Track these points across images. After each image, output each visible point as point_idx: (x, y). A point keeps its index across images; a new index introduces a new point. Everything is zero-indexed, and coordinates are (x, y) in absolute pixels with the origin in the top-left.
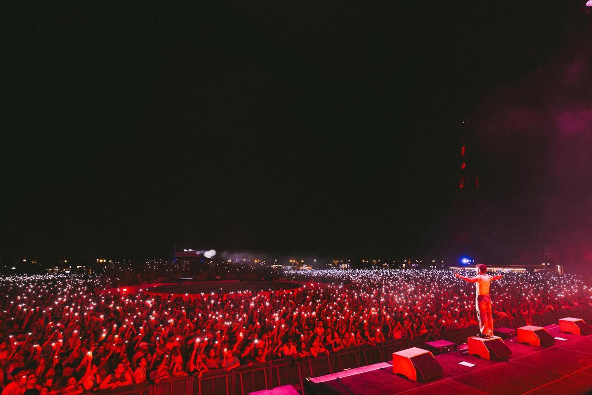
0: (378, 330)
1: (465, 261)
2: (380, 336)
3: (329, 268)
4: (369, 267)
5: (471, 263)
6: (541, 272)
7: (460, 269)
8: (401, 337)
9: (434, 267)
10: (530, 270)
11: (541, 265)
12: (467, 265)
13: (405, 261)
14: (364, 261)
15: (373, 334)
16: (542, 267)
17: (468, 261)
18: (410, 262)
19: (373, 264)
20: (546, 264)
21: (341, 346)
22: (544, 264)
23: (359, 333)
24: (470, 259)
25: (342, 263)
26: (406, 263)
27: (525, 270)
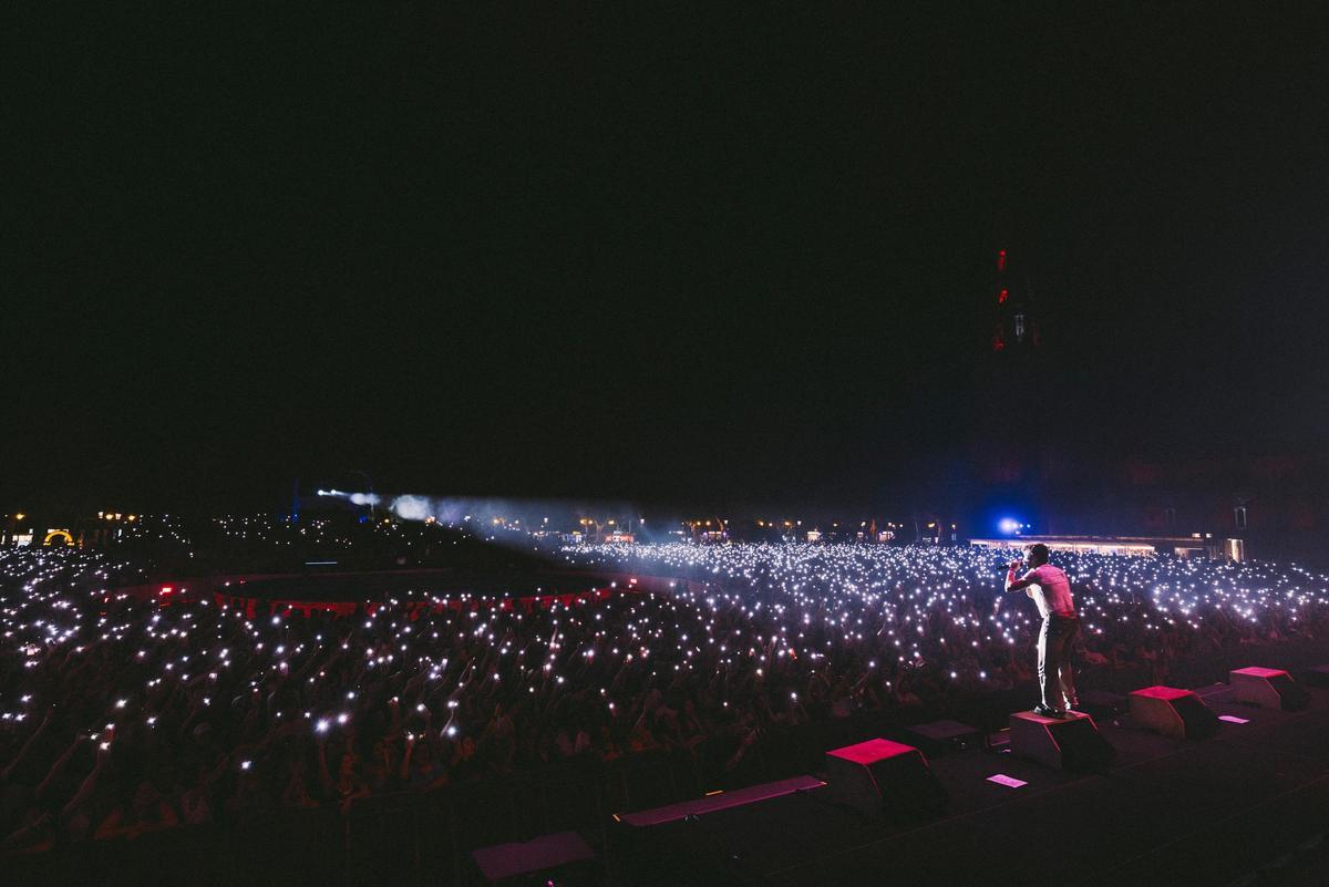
1: (1008, 525)
5: (1024, 531)
7: (993, 545)
9: (933, 540)
10: (1164, 548)
11: (1190, 536)
12: (1010, 536)
14: (762, 524)
16: (1195, 543)
17: (1015, 527)
18: (873, 527)
19: (784, 531)
20: (1203, 536)
22: (1197, 535)
24: (1021, 522)
27: (1153, 548)
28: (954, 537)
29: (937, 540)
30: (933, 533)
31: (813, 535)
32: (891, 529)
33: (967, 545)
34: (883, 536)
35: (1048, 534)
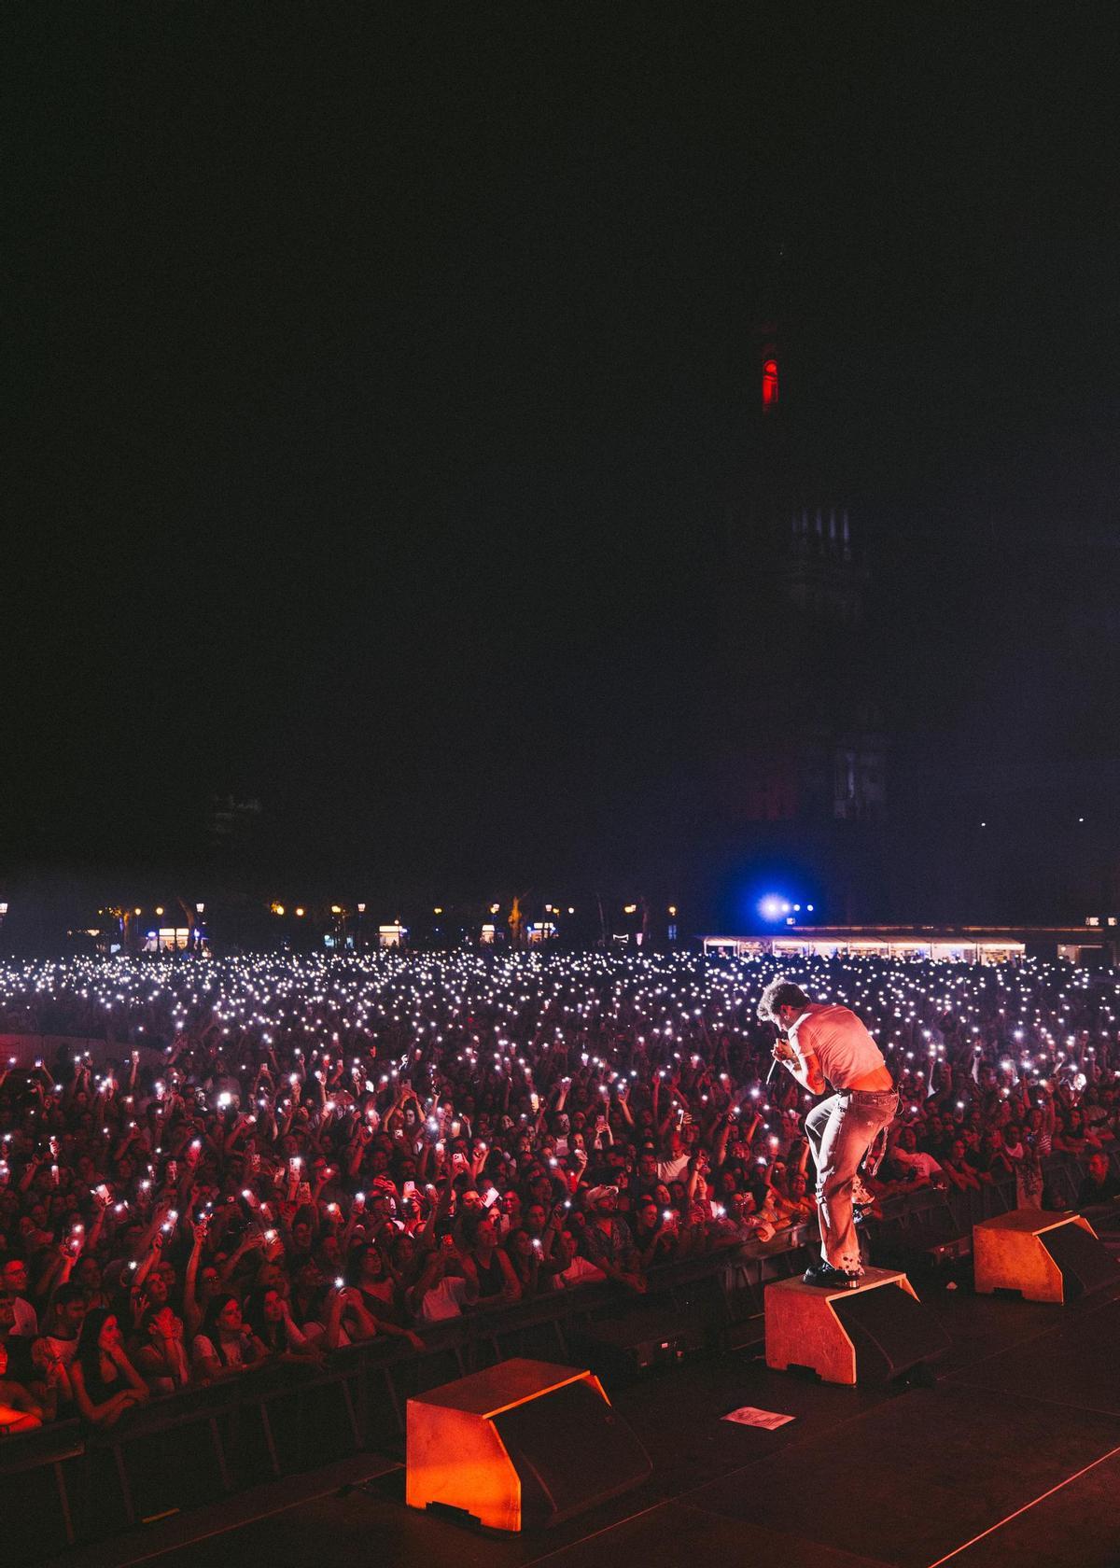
0: (339, 1282)
1: (774, 907)
2: (350, 1313)
3: (89, 948)
4: (303, 940)
5: (802, 918)
6: (1084, 959)
7: (749, 950)
8: (456, 1311)
9: (633, 939)
10: (1042, 948)
11: (1083, 924)
12: (781, 930)
13: (495, 908)
14: (280, 910)
15: (313, 1302)
16: (1089, 936)
17: (786, 908)
18: (515, 914)
19: (329, 924)
20: (1103, 922)
21: (131, 1387)
22: (1094, 921)
23: (232, 1305)
24: (793, 902)
25: (157, 924)
26: (500, 921)
27: (1021, 947)
28: (672, 932)
29: (639, 938)
30: (631, 925)
31: (391, 933)
32: (549, 917)
33: (696, 948)
34: (537, 930)
35: (845, 923)
